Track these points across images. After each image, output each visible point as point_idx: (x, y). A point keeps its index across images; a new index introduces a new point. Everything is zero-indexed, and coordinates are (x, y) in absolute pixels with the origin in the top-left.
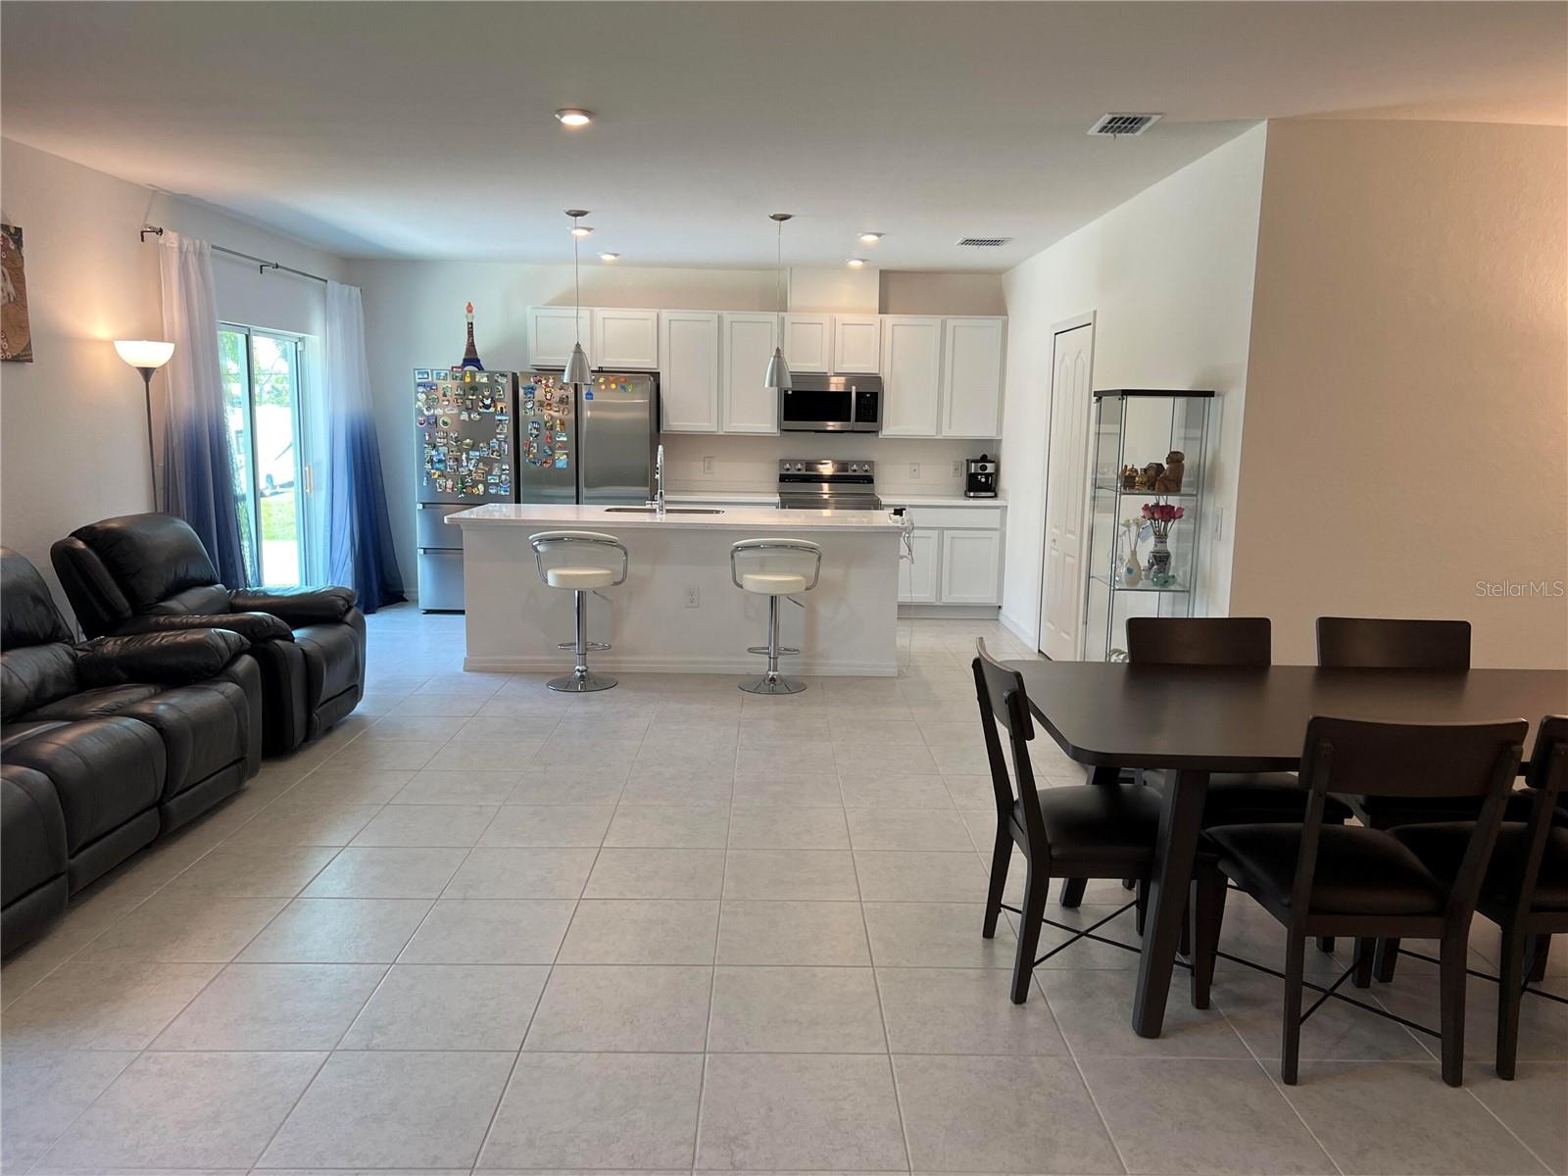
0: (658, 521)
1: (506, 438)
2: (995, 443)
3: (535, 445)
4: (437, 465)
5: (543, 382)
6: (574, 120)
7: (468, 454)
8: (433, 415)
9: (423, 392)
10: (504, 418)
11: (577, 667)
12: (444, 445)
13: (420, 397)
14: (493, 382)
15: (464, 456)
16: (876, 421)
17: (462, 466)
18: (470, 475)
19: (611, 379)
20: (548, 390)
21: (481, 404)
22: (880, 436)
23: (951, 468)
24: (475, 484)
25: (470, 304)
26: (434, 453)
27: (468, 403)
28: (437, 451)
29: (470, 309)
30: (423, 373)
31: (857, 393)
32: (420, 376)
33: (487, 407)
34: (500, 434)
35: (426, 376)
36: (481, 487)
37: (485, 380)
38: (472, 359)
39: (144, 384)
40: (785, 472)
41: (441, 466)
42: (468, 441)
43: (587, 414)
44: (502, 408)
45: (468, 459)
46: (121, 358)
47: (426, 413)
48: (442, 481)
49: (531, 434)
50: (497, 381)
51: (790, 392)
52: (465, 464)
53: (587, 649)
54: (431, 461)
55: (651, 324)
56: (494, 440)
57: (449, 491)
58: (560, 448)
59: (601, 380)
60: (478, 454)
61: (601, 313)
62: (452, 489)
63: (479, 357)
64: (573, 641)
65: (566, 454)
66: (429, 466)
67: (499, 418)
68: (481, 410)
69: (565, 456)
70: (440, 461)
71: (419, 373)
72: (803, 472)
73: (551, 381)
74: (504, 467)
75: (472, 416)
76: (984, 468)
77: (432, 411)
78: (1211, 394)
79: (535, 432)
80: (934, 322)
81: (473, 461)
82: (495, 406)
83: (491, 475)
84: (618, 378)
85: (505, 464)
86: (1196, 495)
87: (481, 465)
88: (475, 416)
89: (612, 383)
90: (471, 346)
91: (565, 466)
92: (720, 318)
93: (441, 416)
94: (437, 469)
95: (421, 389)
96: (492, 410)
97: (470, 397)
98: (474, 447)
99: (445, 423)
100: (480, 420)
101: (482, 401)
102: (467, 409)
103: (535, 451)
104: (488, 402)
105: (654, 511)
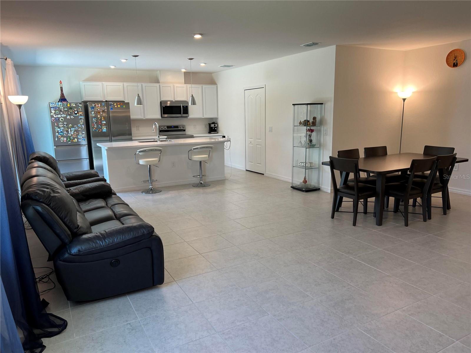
0: (158, 144)
1: (83, 123)
2: (217, 119)
3: (96, 125)
4: (60, 133)
5: (97, 105)
6: (197, 37)
7: (71, 129)
8: (57, 117)
9: (53, 110)
10: (82, 117)
11: (150, 187)
12: (62, 127)
13: (52, 112)
14: (77, 106)
15: (69, 130)
16: (187, 114)
17: (69, 133)
18: (72, 136)
19: (118, 104)
20: (99, 108)
21: (74, 113)
22: (188, 118)
23: (204, 126)
24: (74, 138)
25: (60, 81)
26: (59, 129)
27: (69, 113)
28: (60, 129)
29: (61, 82)
30: (53, 104)
31: (183, 106)
32: (52, 105)
33: (76, 114)
34: (81, 122)
35: (54, 105)
36: (76, 139)
37: (74, 105)
38: (63, 99)
39: (19, 110)
40: (162, 129)
41: (62, 134)
42: (70, 125)
43: (111, 115)
44: (81, 114)
45: (71, 131)
46: (10, 101)
47: (55, 116)
48: (62, 138)
49: (94, 122)
50: (78, 106)
51: (164, 106)
52: (70, 132)
53: (152, 182)
54: (58, 132)
55: (121, 87)
56: (79, 124)
57: (65, 141)
58: (104, 126)
59: (115, 104)
60: (74, 129)
61: (105, 84)
62: (66, 141)
63: (66, 98)
64: (148, 180)
65: (106, 127)
66: (57, 134)
67: (80, 117)
68: (74, 115)
69: (105, 128)
70: (61, 132)
71: (51, 104)
72: (167, 129)
73: (99, 105)
74: (83, 133)
75: (71, 117)
76: (215, 125)
77: (57, 116)
78: (322, 104)
79: (95, 121)
80: (200, 86)
81: (73, 131)
82: (79, 114)
83: (79, 135)
84: (120, 104)
85: (83, 132)
86: (320, 126)
87: (75, 132)
88: (72, 117)
89: (118, 105)
90: (62, 95)
91: (106, 131)
92: (142, 85)
93: (60, 118)
94: (60, 135)
95: (52, 109)
96: (78, 115)
97: (70, 111)
98: (73, 127)
99: (62, 120)
100: (74, 118)
101: (74, 112)
102: (69, 115)
103: (96, 127)
104: (76, 112)
105: (157, 141)
